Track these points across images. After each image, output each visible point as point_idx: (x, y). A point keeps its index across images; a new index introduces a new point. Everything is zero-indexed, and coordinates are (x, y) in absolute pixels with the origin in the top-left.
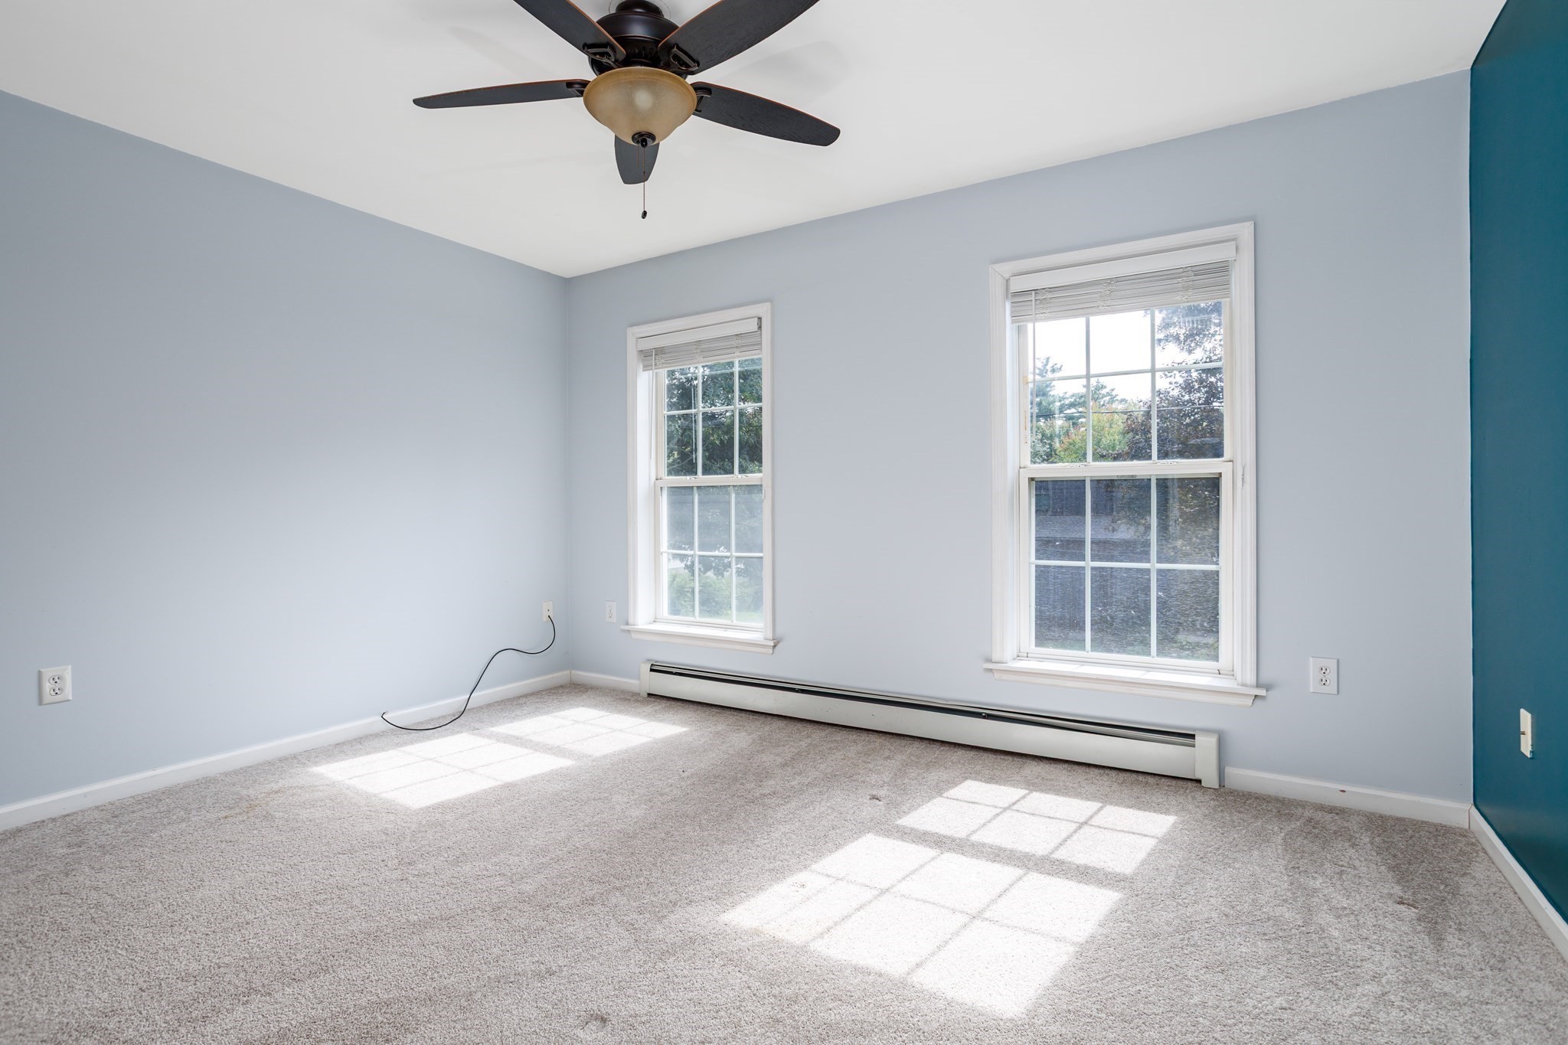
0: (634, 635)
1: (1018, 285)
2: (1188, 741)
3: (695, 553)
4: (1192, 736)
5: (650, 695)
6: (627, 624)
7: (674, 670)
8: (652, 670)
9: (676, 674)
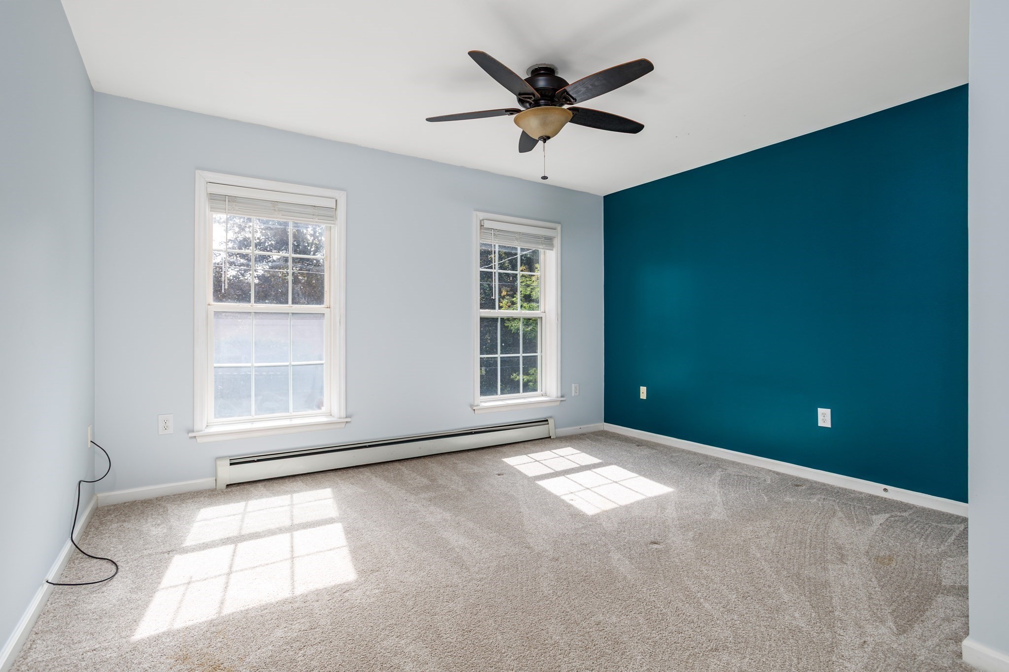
0: (199, 440)
1: (487, 224)
2: (546, 423)
3: (252, 365)
4: (547, 421)
5: (228, 486)
6: (193, 431)
7: (255, 459)
8: (231, 464)
9: (258, 461)
